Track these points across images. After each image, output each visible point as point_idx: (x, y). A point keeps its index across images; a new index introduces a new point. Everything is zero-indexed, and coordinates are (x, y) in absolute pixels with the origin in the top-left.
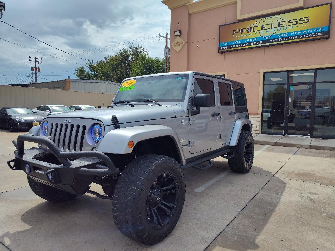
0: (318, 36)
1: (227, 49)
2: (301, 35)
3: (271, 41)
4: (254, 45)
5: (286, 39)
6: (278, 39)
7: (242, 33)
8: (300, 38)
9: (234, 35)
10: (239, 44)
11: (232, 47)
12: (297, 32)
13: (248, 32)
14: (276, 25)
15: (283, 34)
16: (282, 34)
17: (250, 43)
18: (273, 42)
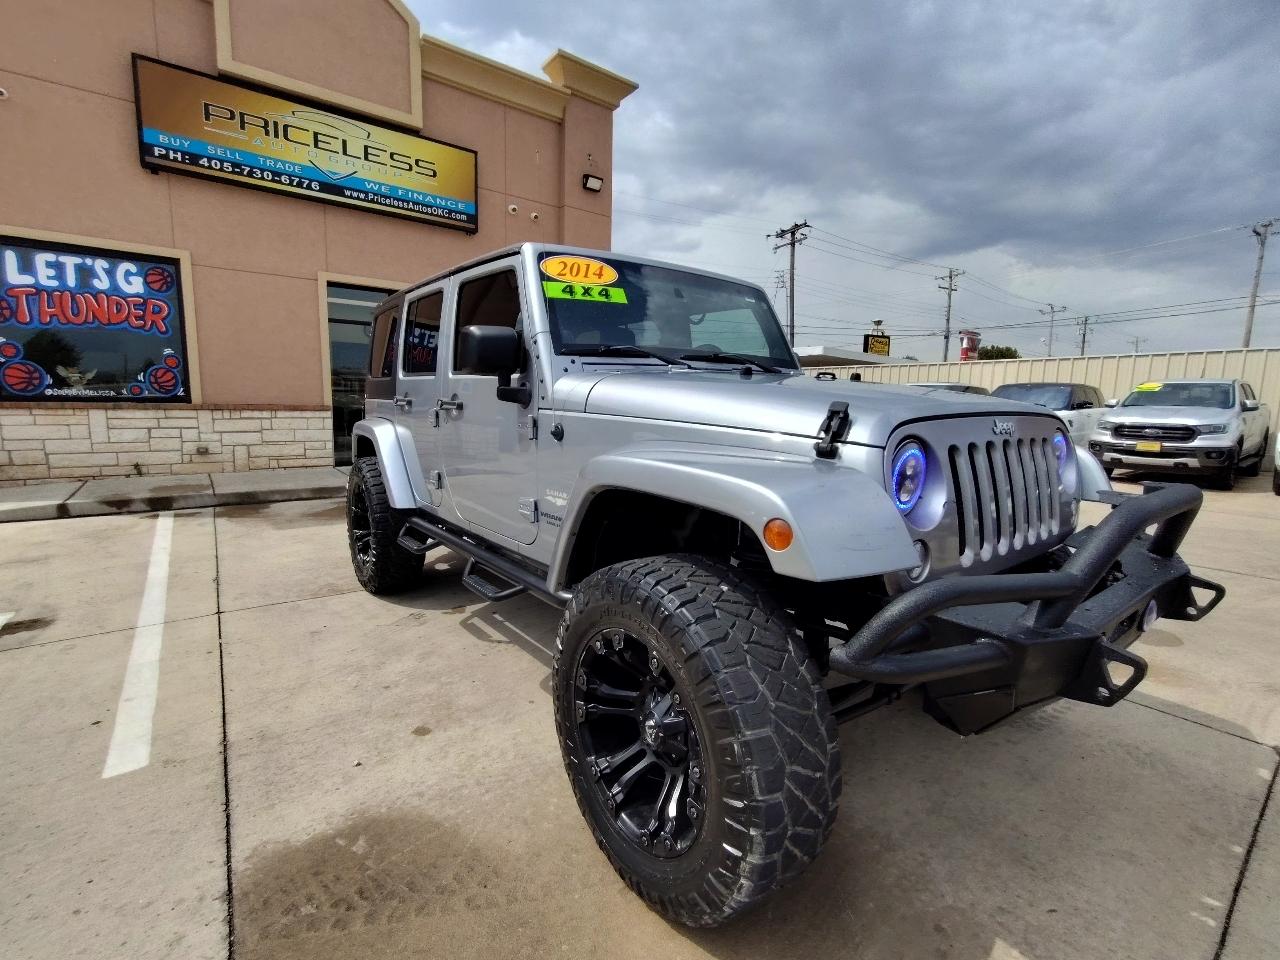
0: (456, 219)
1: (183, 162)
2: (423, 205)
3: (348, 193)
4: (291, 184)
5: (388, 201)
6: (366, 193)
7: (243, 127)
8: (418, 211)
9: (207, 118)
10: (235, 165)
11: (204, 162)
12: (413, 192)
13: (267, 133)
14: (357, 148)
15: (379, 183)
16: (375, 184)
17: (276, 174)
18: (351, 197)
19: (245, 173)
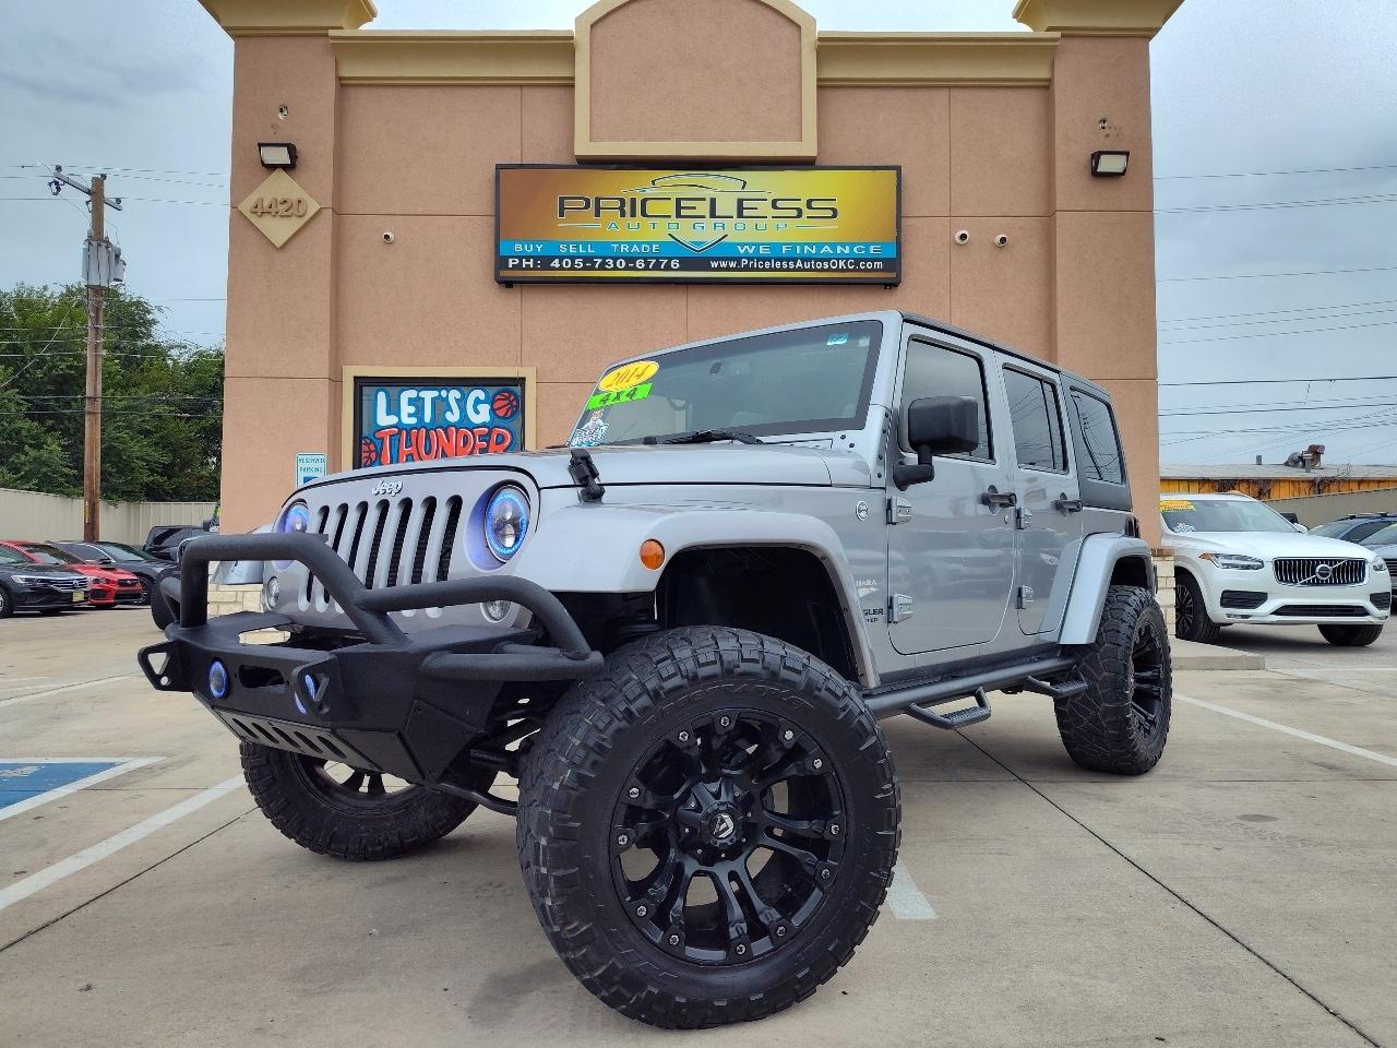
0: (866, 270)
1: (535, 268)
2: (817, 260)
3: (714, 264)
4: (647, 268)
5: (767, 264)
6: (738, 260)
7: (597, 214)
8: (810, 270)
9: (562, 215)
10: (588, 259)
11: (556, 263)
12: (802, 245)
13: (623, 215)
14: (727, 206)
15: (755, 244)
16: (750, 245)
17: (630, 261)
18: (719, 269)
19: (597, 266)
